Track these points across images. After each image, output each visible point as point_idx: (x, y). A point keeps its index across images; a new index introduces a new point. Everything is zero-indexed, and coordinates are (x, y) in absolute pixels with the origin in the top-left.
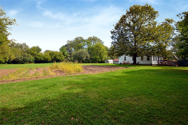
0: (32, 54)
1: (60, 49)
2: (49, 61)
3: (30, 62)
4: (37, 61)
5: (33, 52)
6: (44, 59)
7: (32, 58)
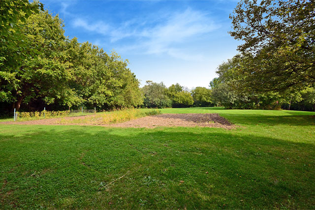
0: (170, 96)
1: (210, 84)
2: (190, 104)
3: (167, 107)
4: (175, 105)
5: (170, 93)
6: (183, 102)
7: (169, 101)
